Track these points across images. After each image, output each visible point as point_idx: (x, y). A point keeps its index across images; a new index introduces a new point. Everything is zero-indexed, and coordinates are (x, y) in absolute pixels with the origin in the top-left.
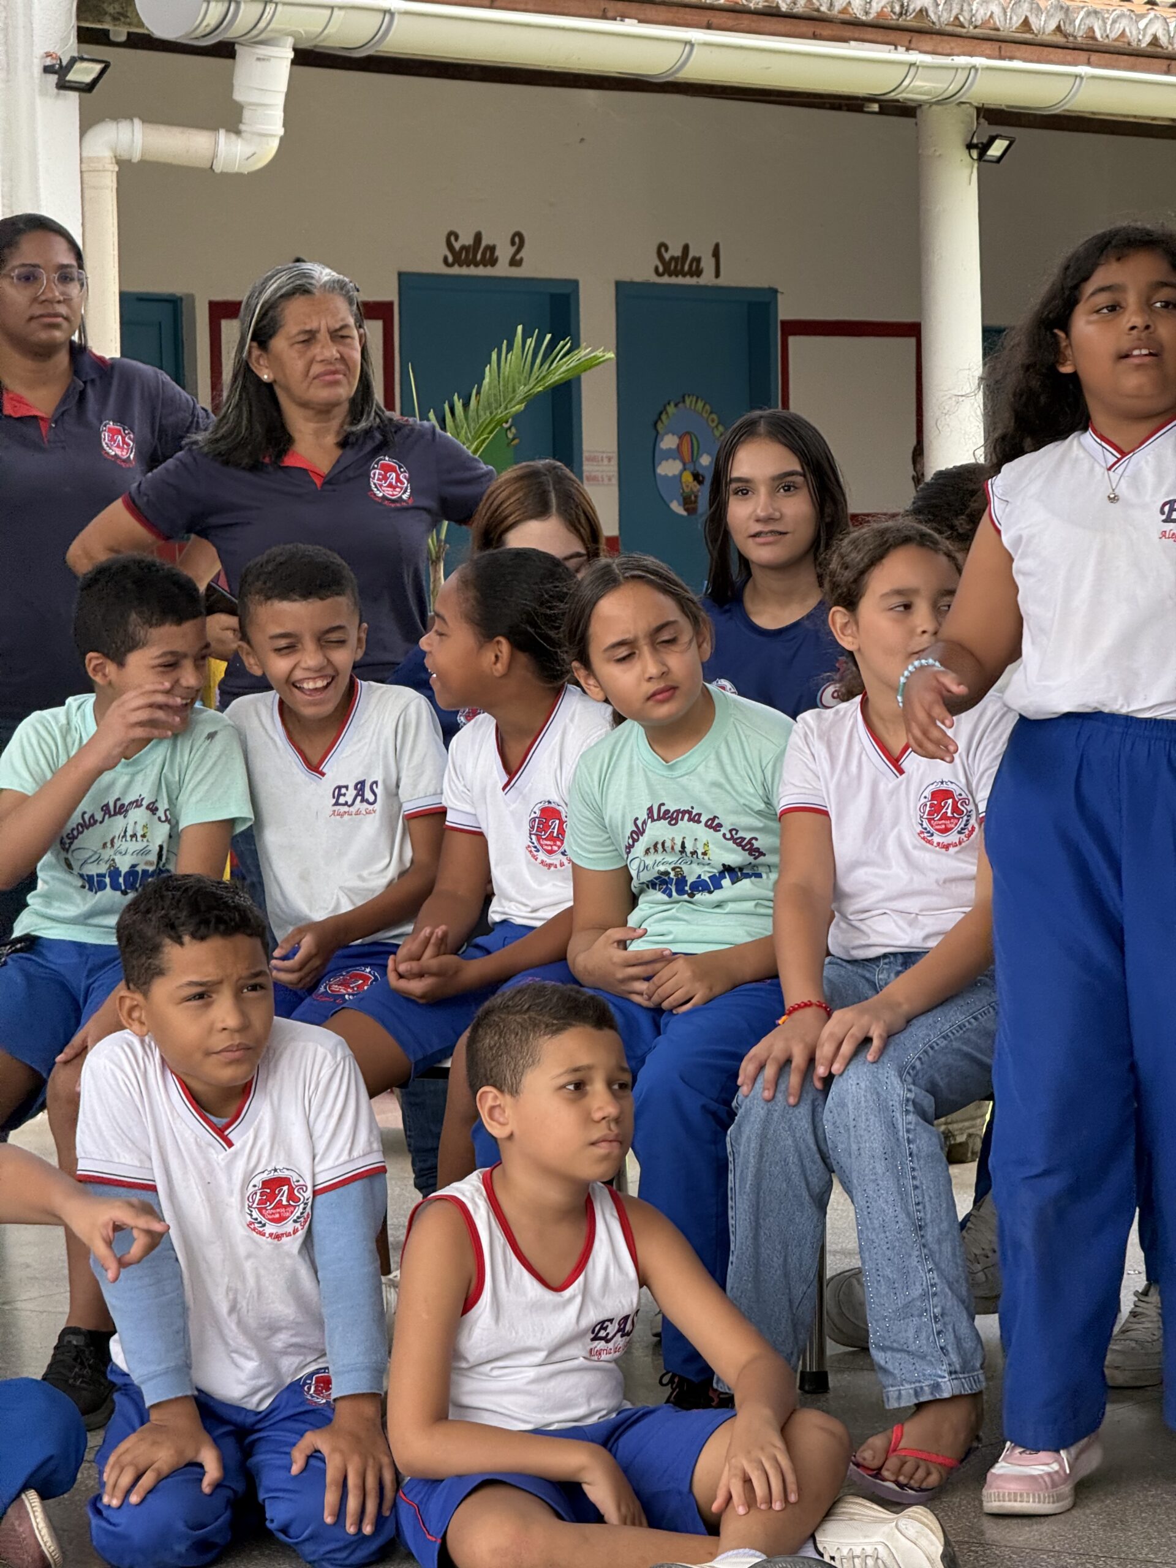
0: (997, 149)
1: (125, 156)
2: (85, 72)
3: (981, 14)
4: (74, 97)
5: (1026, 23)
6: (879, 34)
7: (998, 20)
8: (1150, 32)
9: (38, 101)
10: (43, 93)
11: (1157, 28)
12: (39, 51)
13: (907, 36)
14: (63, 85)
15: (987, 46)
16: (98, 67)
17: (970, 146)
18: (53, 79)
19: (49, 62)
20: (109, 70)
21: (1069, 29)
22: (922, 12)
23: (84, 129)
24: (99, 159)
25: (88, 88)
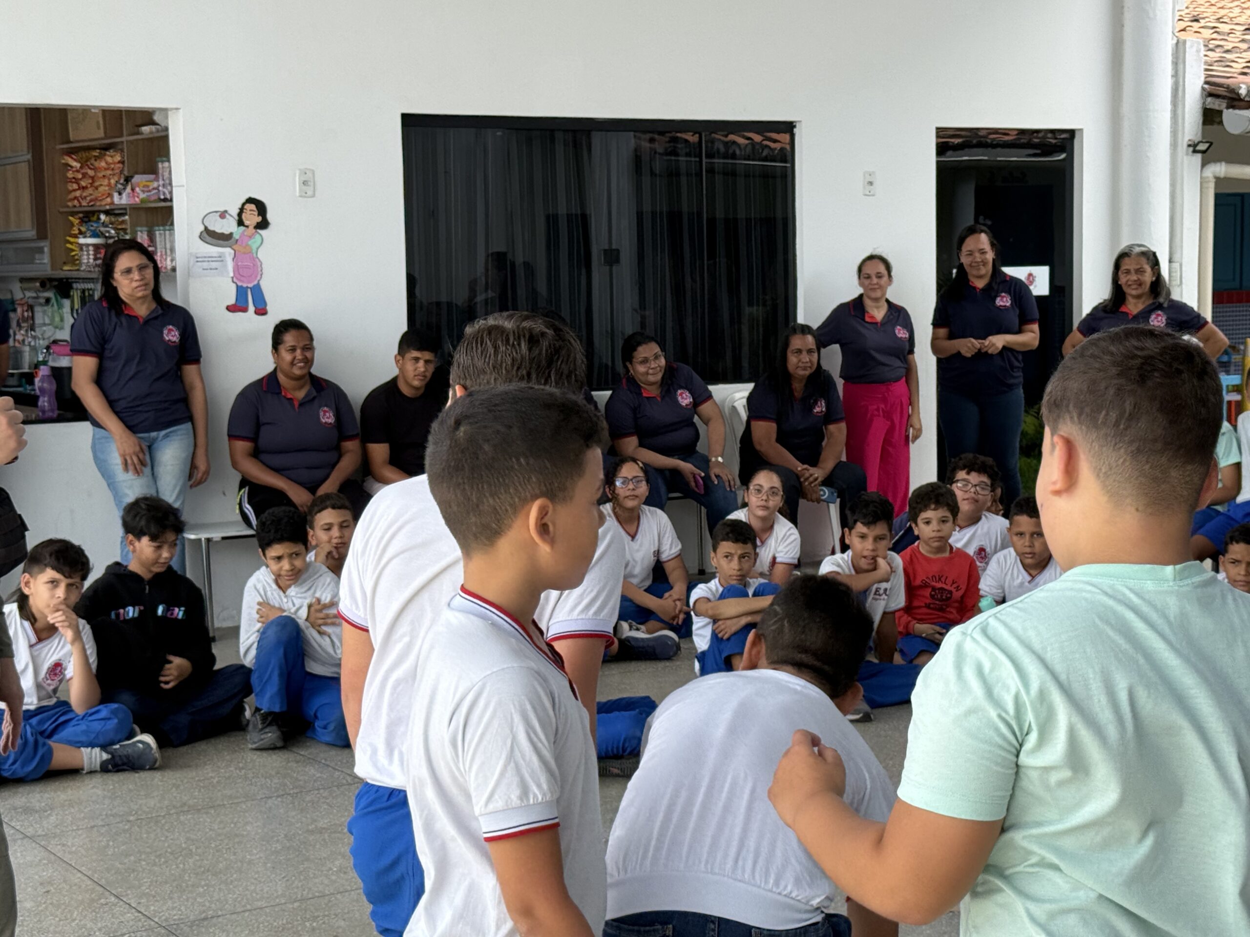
1: (1218, 175)
2: (1202, 147)
4: (1199, 156)
9: (1185, 157)
10: (1187, 154)
12: (1186, 139)
14: (1195, 151)
16: (1207, 145)
18: (1191, 149)
19: (1190, 143)
20: (1213, 146)
23: (1204, 165)
24: (1208, 177)
25: (1203, 152)
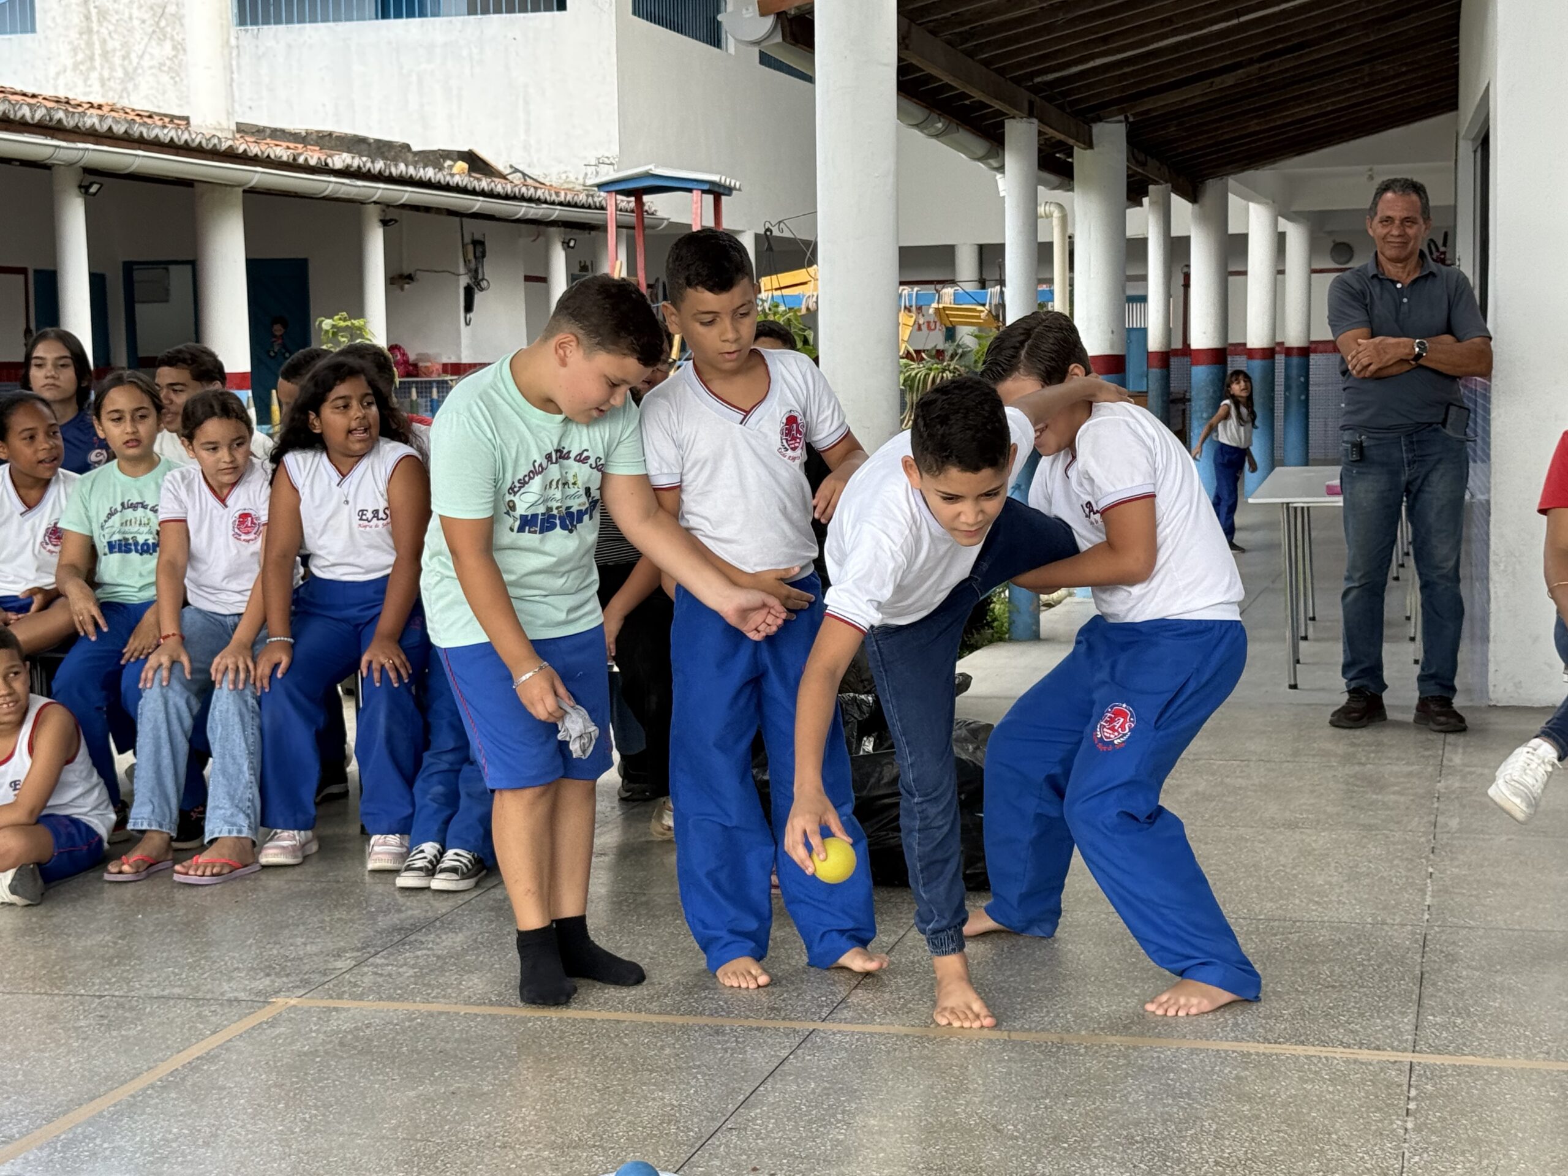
0: (93, 189)
3: (89, 122)
5: (110, 128)
6: (38, 130)
7: (97, 126)
8: (170, 135)
11: (173, 134)
13: (51, 132)
15: (91, 138)
17: (80, 187)
21: (131, 132)
22: (60, 121)
